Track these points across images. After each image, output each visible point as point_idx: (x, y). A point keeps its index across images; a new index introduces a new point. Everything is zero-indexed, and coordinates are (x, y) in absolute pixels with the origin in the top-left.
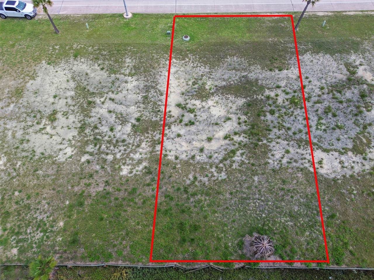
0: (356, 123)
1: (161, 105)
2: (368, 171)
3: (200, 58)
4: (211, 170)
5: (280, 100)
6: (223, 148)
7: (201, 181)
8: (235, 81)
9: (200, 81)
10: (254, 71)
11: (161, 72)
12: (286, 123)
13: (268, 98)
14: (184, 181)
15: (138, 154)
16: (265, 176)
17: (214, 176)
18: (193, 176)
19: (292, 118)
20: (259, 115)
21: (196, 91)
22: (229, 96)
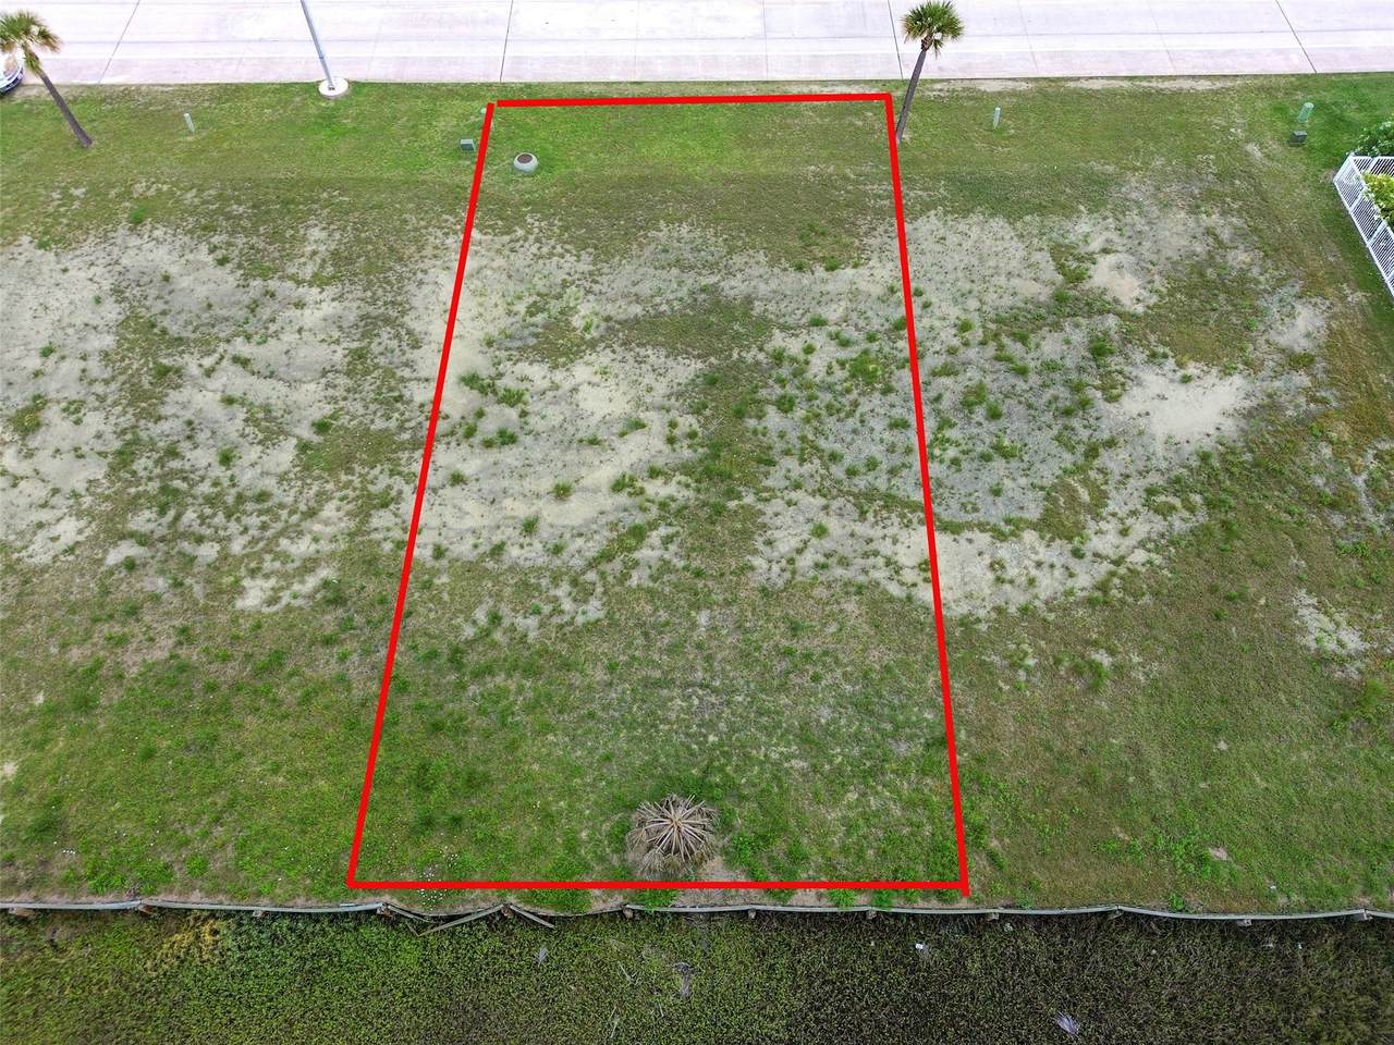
0: (1064, 441)
1: (410, 380)
2: (1085, 593)
3: (566, 229)
4: (552, 592)
5: (817, 367)
6: (604, 520)
7: (513, 628)
8: (675, 303)
9: (553, 302)
10: (741, 270)
11: (425, 272)
12: (827, 439)
13: (779, 357)
14: (457, 629)
15: (307, 539)
16: (735, 609)
17: (562, 612)
18: (488, 614)
19: (852, 423)
20: (740, 415)
21: (536, 335)
22: (650, 352)
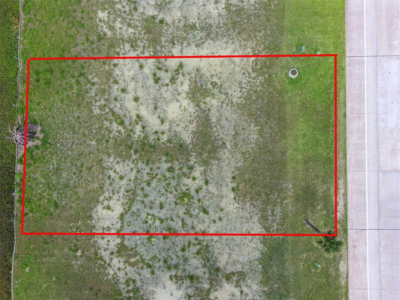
0: (154, 258)
1: (182, 46)
2: (99, 253)
3: (256, 92)
4: (102, 99)
5: (189, 181)
6: (127, 113)
7: (91, 89)
8: (217, 134)
9: (218, 91)
12: (157, 182)
13: (191, 168)
14: (91, 73)
15: (121, 26)
16: (96, 152)
17: (96, 102)
18: (96, 82)
19: (163, 191)
20: (167, 155)
21: (202, 86)
22: (194, 125)
